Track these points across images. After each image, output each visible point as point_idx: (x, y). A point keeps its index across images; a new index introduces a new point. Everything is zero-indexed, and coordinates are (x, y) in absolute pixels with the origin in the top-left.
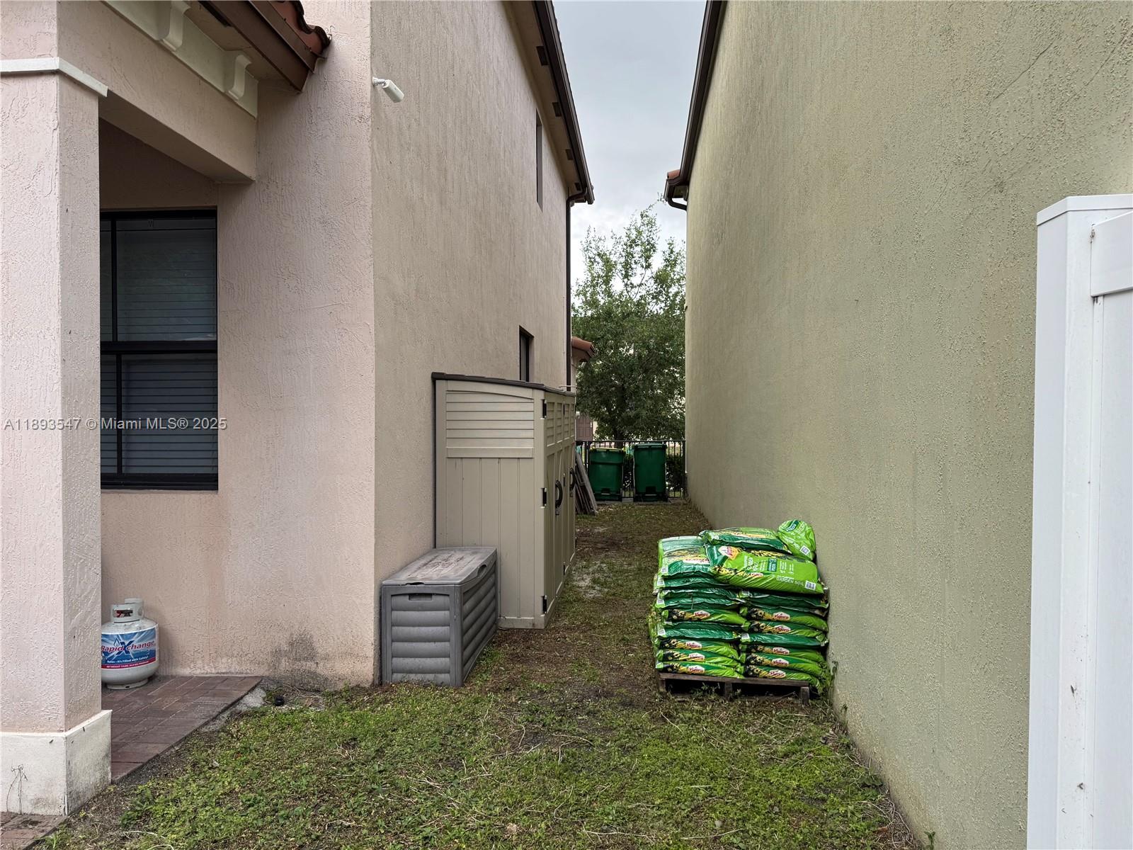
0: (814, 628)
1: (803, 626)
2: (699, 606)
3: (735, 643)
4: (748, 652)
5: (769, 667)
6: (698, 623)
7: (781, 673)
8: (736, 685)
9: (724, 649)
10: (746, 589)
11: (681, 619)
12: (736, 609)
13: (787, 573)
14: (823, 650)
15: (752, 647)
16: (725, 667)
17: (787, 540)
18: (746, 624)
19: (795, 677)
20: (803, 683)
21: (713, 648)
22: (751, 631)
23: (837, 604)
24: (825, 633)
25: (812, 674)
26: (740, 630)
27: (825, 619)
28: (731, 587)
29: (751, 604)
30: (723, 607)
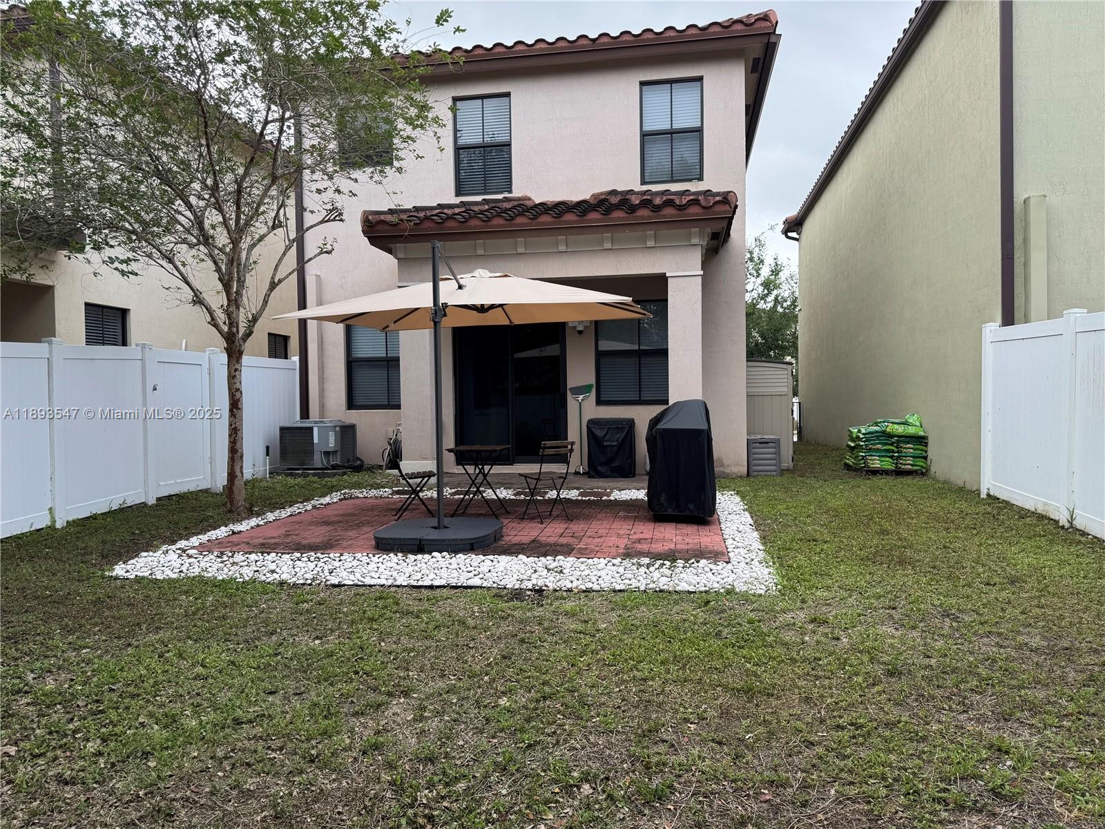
0: (922, 450)
1: (918, 449)
2: (877, 444)
3: (892, 457)
4: (897, 460)
5: (905, 464)
6: (878, 450)
7: (910, 467)
8: (892, 471)
9: (887, 459)
10: (897, 436)
11: (870, 449)
12: (892, 445)
13: (911, 430)
14: (925, 458)
15: (898, 457)
16: (888, 464)
17: (910, 421)
18: (896, 450)
19: (915, 468)
20: (920, 470)
21: (883, 459)
22: (898, 452)
23: (931, 441)
24: (926, 452)
25: (922, 467)
26: (893, 452)
27: (926, 446)
28: (891, 436)
29: (898, 442)
30: (887, 444)
